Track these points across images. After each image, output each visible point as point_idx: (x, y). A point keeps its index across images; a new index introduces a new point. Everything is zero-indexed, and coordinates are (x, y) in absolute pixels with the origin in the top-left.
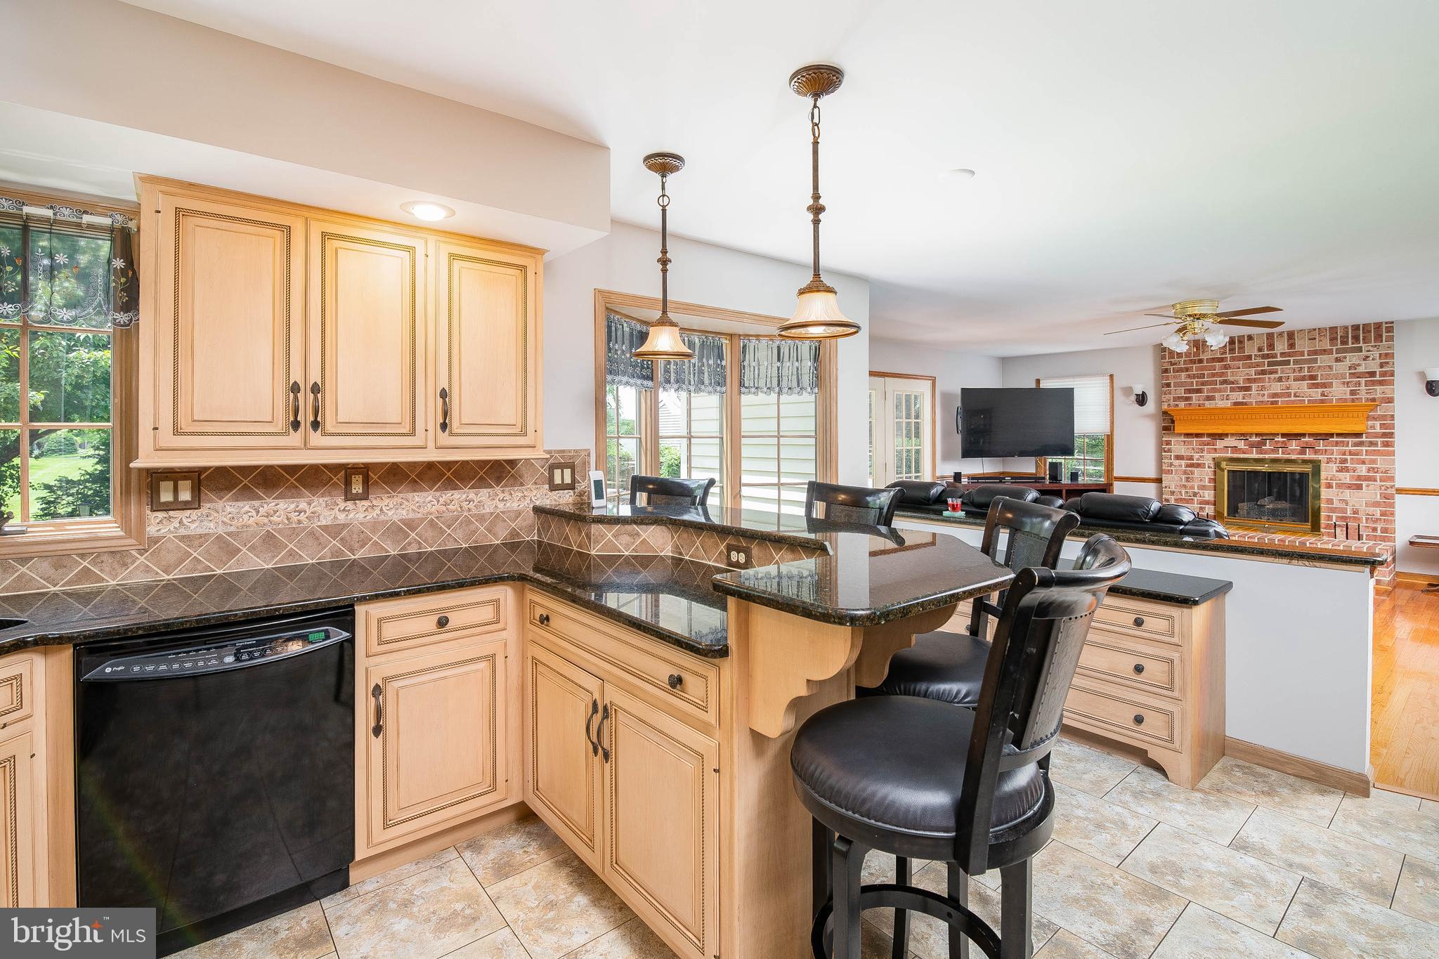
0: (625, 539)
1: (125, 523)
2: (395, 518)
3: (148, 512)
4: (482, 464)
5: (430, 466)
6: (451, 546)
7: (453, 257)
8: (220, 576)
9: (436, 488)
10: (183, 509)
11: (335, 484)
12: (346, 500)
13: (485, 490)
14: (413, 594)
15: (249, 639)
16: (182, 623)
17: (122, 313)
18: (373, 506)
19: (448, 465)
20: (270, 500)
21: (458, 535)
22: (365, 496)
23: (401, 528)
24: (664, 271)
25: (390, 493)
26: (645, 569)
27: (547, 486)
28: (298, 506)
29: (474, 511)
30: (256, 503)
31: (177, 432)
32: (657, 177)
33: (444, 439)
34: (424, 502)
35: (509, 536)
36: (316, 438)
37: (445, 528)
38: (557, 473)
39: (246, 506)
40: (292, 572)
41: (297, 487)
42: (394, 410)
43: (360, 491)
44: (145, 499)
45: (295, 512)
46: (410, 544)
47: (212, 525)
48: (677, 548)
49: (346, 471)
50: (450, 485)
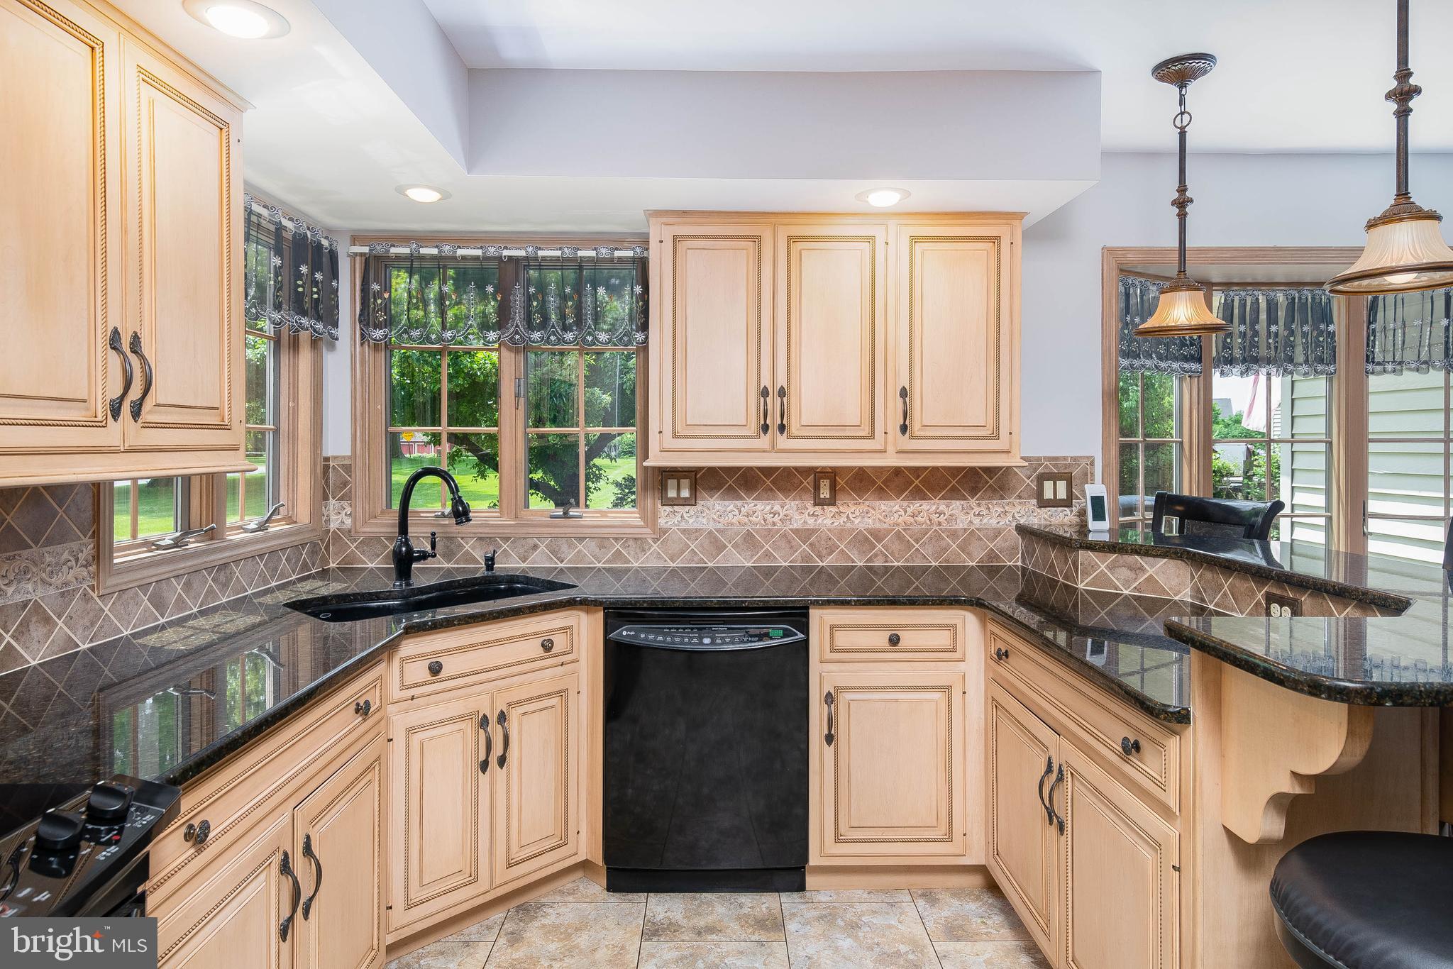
0: (1125, 573)
1: (644, 517)
2: (862, 526)
3: (659, 506)
4: (954, 471)
5: (897, 471)
6: (918, 562)
7: (914, 240)
8: (711, 569)
9: (903, 497)
10: (684, 505)
11: (805, 490)
12: (815, 504)
13: (958, 502)
14: (863, 605)
15: (722, 626)
16: (673, 602)
17: (640, 332)
18: (841, 512)
19: (916, 471)
20: (750, 501)
21: (928, 551)
22: (832, 502)
23: (867, 538)
24: (1182, 216)
25: (856, 500)
26: (1151, 614)
27: (1034, 502)
28: (773, 508)
29: (945, 525)
30: (739, 503)
31: (675, 436)
32: (1173, 90)
33: (906, 443)
34: (891, 511)
35: (985, 558)
36: (783, 442)
37: (913, 542)
38: (1048, 485)
39: (731, 505)
40: (769, 572)
41: (772, 489)
42: (852, 412)
43: (828, 496)
44: (657, 495)
45: (770, 513)
46: (876, 555)
47: (705, 521)
48: (1197, 592)
49: (815, 475)
50: (919, 494)
